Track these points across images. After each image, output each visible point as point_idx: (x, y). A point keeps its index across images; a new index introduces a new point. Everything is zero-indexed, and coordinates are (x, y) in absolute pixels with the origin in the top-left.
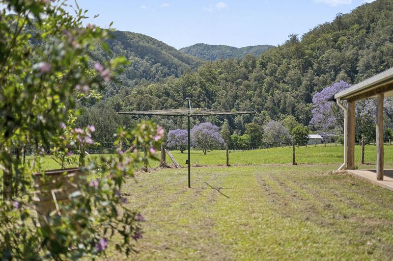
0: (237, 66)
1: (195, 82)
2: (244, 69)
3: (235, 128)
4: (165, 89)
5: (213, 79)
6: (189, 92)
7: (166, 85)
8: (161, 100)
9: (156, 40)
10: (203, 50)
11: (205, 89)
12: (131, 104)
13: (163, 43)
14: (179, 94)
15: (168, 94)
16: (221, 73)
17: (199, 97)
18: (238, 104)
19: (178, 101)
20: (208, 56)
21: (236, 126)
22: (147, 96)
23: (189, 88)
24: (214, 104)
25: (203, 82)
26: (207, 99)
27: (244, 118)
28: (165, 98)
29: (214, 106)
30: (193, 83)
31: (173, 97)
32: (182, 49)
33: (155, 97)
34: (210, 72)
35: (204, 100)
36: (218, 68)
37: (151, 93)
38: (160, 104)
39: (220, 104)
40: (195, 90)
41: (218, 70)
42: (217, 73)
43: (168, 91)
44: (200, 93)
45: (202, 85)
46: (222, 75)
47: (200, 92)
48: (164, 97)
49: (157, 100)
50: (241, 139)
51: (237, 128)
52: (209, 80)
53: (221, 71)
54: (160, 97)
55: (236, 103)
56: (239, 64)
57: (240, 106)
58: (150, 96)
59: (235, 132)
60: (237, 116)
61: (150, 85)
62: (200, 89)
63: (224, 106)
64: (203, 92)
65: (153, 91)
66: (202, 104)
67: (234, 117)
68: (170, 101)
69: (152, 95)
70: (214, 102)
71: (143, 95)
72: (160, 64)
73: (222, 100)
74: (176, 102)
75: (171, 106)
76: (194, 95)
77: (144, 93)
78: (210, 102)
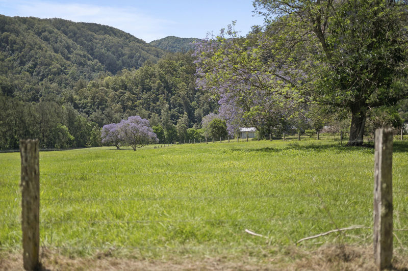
1: (154, 75)
3: (194, 122)
4: (122, 81)
5: (173, 71)
6: (148, 85)
7: (123, 78)
8: (118, 93)
9: (124, 32)
10: (174, 43)
11: (166, 82)
12: (86, 98)
13: (131, 36)
14: (138, 86)
15: (125, 87)
16: (182, 65)
17: (158, 90)
18: (199, 97)
19: (136, 94)
20: (179, 49)
21: (196, 120)
22: (103, 90)
23: (148, 81)
24: (173, 97)
25: (162, 74)
26: (166, 92)
27: (204, 110)
29: (173, 98)
30: (153, 75)
31: (131, 90)
32: (153, 42)
33: (111, 90)
34: (170, 64)
35: (163, 93)
36: (179, 59)
37: (107, 86)
38: (116, 97)
39: (179, 96)
40: (154, 83)
41: (179, 62)
42: (177, 65)
43: (126, 83)
44: (160, 86)
45: (161, 77)
46: (183, 67)
47: (159, 84)
48: (121, 90)
49: (111, 93)
50: (197, 133)
51: (196, 122)
52: (168, 72)
53: (182, 64)
54: (115, 89)
55: (196, 96)
57: (200, 99)
58: (105, 88)
59: (194, 126)
60: (196, 109)
61: (108, 78)
62: (159, 81)
63: (184, 98)
64: (163, 84)
65: (110, 84)
66: (161, 97)
67: (194, 109)
68: (127, 94)
69: (108, 87)
70: (174, 94)
71: (98, 87)
72: (126, 57)
73: (182, 93)
74: (134, 95)
75: (129, 99)
76: (153, 87)
77: (100, 86)
78: (170, 94)
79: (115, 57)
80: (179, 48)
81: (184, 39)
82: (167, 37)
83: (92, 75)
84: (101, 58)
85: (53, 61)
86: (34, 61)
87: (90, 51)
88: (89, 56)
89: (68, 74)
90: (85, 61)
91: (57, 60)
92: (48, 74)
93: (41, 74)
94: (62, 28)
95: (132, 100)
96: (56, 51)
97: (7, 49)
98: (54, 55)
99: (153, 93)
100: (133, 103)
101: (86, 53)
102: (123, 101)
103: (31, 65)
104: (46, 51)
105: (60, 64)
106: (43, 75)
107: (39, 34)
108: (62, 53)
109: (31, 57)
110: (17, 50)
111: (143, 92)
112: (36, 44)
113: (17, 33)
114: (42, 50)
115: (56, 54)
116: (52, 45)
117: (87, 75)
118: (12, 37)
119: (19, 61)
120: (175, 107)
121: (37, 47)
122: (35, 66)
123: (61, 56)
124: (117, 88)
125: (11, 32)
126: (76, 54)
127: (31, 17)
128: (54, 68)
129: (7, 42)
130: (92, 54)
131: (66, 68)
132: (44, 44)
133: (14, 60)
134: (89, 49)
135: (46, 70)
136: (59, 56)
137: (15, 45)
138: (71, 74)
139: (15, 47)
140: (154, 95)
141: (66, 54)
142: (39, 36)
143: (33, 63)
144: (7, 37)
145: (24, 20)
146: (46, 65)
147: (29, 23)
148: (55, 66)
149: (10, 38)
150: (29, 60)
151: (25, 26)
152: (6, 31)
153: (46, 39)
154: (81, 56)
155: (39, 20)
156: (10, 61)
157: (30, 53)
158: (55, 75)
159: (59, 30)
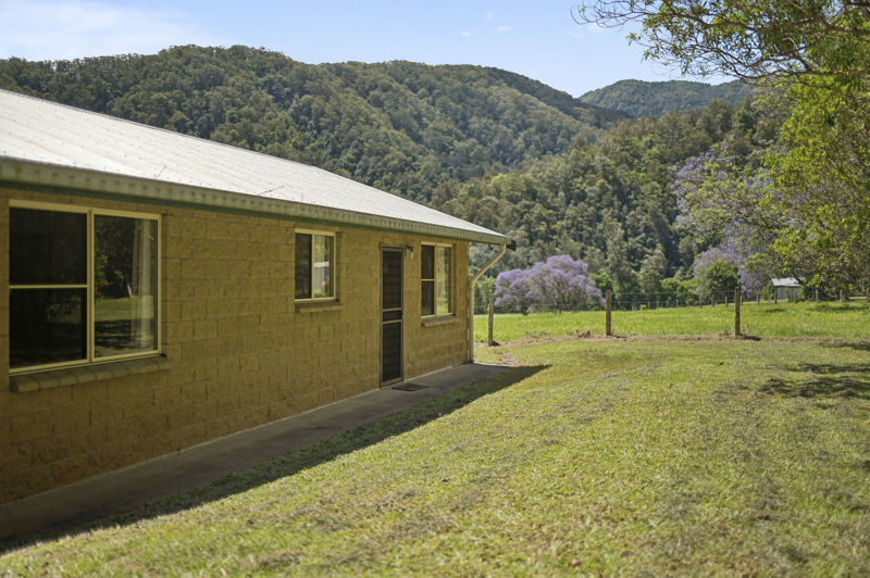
0: (689, 127)
1: (593, 167)
2: (703, 134)
3: (678, 264)
4: (528, 183)
5: (632, 159)
6: (579, 189)
7: (529, 175)
8: (518, 206)
9: (527, 78)
10: (633, 94)
11: (615, 181)
13: (543, 85)
14: (557, 193)
15: (532, 194)
16: (651, 145)
17: (600, 198)
19: (555, 209)
21: (682, 260)
22: (488, 201)
23: (579, 180)
24: (632, 213)
25: (609, 166)
26: (617, 203)
28: (527, 202)
29: (633, 215)
30: (588, 168)
31: (543, 201)
32: (586, 95)
33: (506, 202)
34: (627, 143)
35: (611, 205)
36: (645, 133)
37: (498, 193)
38: (515, 215)
39: (646, 211)
40: (591, 184)
41: (646, 139)
42: (642, 144)
43: (535, 187)
44: (604, 190)
45: (607, 173)
46: (654, 150)
47: (602, 186)
48: (524, 202)
49: (507, 207)
50: (683, 288)
51: (682, 264)
52: (622, 161)
53: (651, 141)
54: (514, 200)
56: (693, 122)
58: (494, 198)
59: (679, 272)
60: (683, 237)
61: (498, 177)
62: (602, 180)
63: (654, 216)
64: (610, 187)
65: (503, 188)
66: (606, 213)
67: (677, 239)
68: (538, 209)
69: (498, 197)
70: (634, 207)
71: (480, 197)
72: (533, 129)
73: (650, 204)
74: (551, 211)
75: (540, 218)
76: (589, 194)
77: (483, 193)
78: (625, 208)
79: (510, 131)
80: (644, 104)
81: (655, 84)
82: (619, 83)
83: (464, 169)
84: (483, 136)
85: (390, 145)
86: (356, 147)
87: (461, 123)
88: (459, 131)
89: (419, 169)
90: (451, 144)
91: (398, 142)
92: (382, 172)
93: (370, 171)
94: (407, 80)
95: (548, 222)
96: (397, 126)
97: (309, 127)
98: (393, 134)
99: (590, 205)
100: (549, 227)
101: (451, 126)
102: (529, 223)
103: (351, 156)
104: (378, 127)
105: (404, 151)
106: (374, 174)
107: (364, 94)
108: (409, 130)
109: (352, 139)
110: (326, 128)
111: (568, 203)
112: (359, 113)
113: (327, 95)
114: (372, 125)
115: (396, 132)
116: (389, 114)
117: (455, 171)
118: (317, 102)
119: (329, 150)
120: (636, 235)
121: (362, 119)
122: (358, 156)
123: (405, 135)
124: (517, 196)
125: (316, 94)
126: (435, 129)
127: (350, 63)
128: (393, 159)
129: (309, 114)
130: (464, 128)
131: (414, 159)
132: (375, 113)
133: (321, 146)
134: (458, 117)
135: (380, 164)
136: (401, 134)
137: (322, 119)
138: (425, 169)
139: (324, 121)
140: (592, 208)
141: (414, 130)
142: (365, 97)
143: (356, 151)
144: (309, 104)
145: (338, 70)
146: (378, 154)
147: (347, 74)
148: (395, 155)
149: (314, 106)
150: (348, 146)
151: (339, 81)
152: (308, 93)
153: (378, 103)
154: (444, 133)
155: (365, 66)
156: (314, 149)
157: (350, 133)
158: (395, 172)
159: (401, 83)
